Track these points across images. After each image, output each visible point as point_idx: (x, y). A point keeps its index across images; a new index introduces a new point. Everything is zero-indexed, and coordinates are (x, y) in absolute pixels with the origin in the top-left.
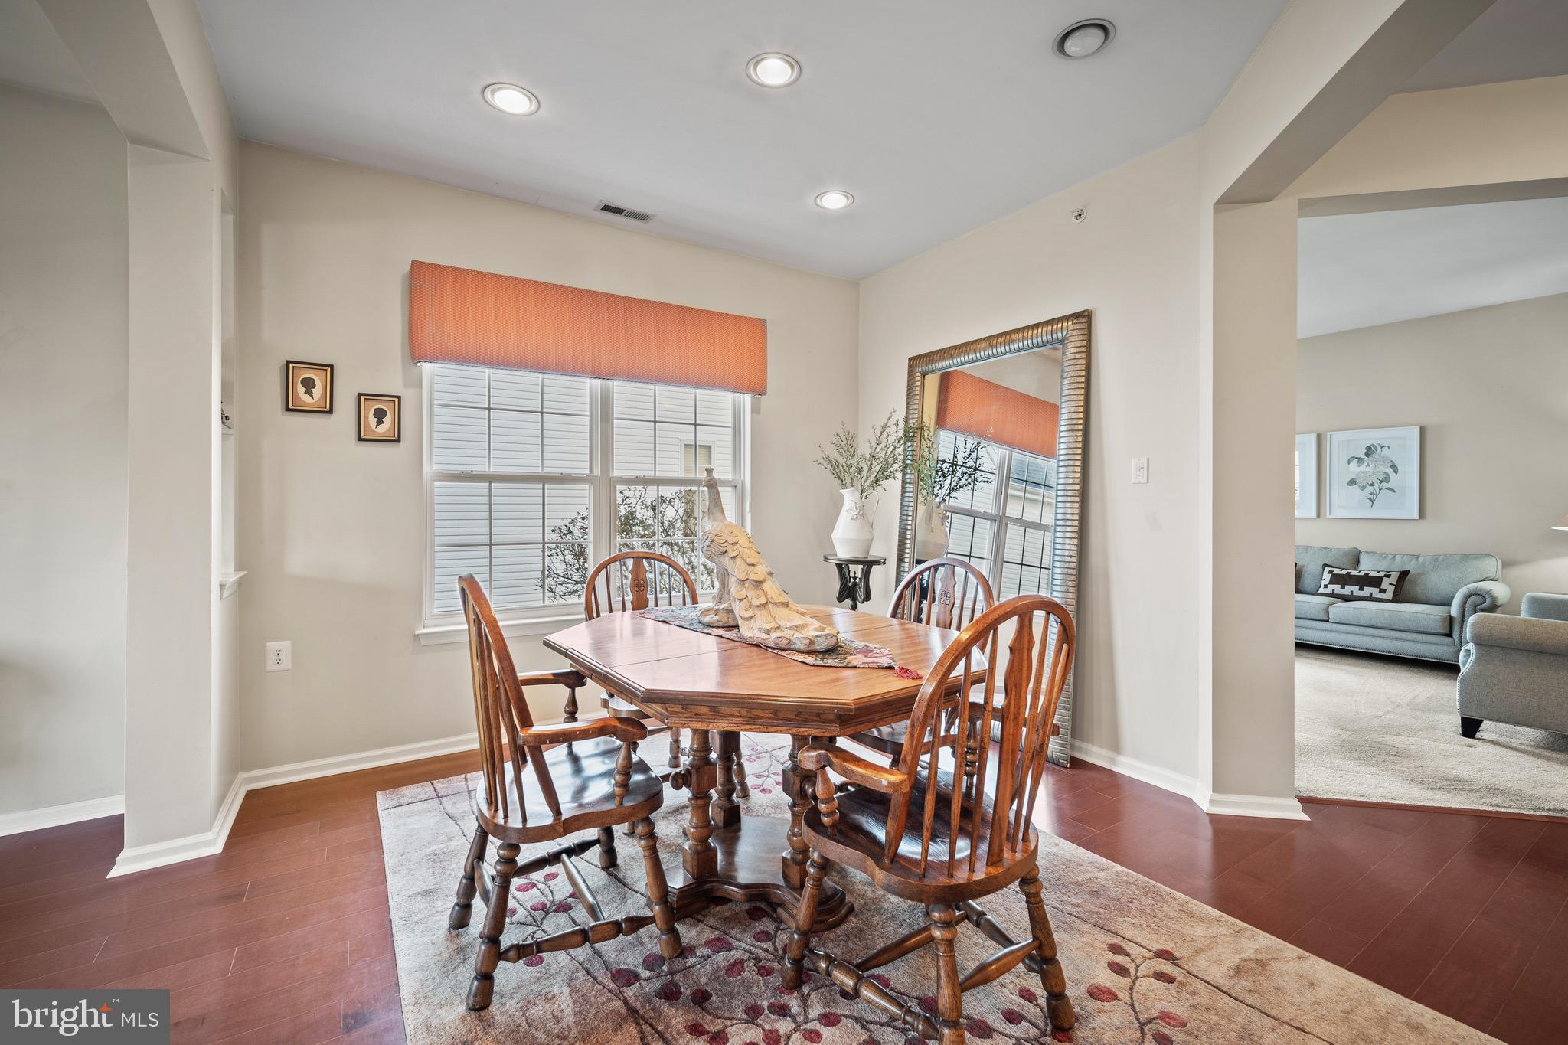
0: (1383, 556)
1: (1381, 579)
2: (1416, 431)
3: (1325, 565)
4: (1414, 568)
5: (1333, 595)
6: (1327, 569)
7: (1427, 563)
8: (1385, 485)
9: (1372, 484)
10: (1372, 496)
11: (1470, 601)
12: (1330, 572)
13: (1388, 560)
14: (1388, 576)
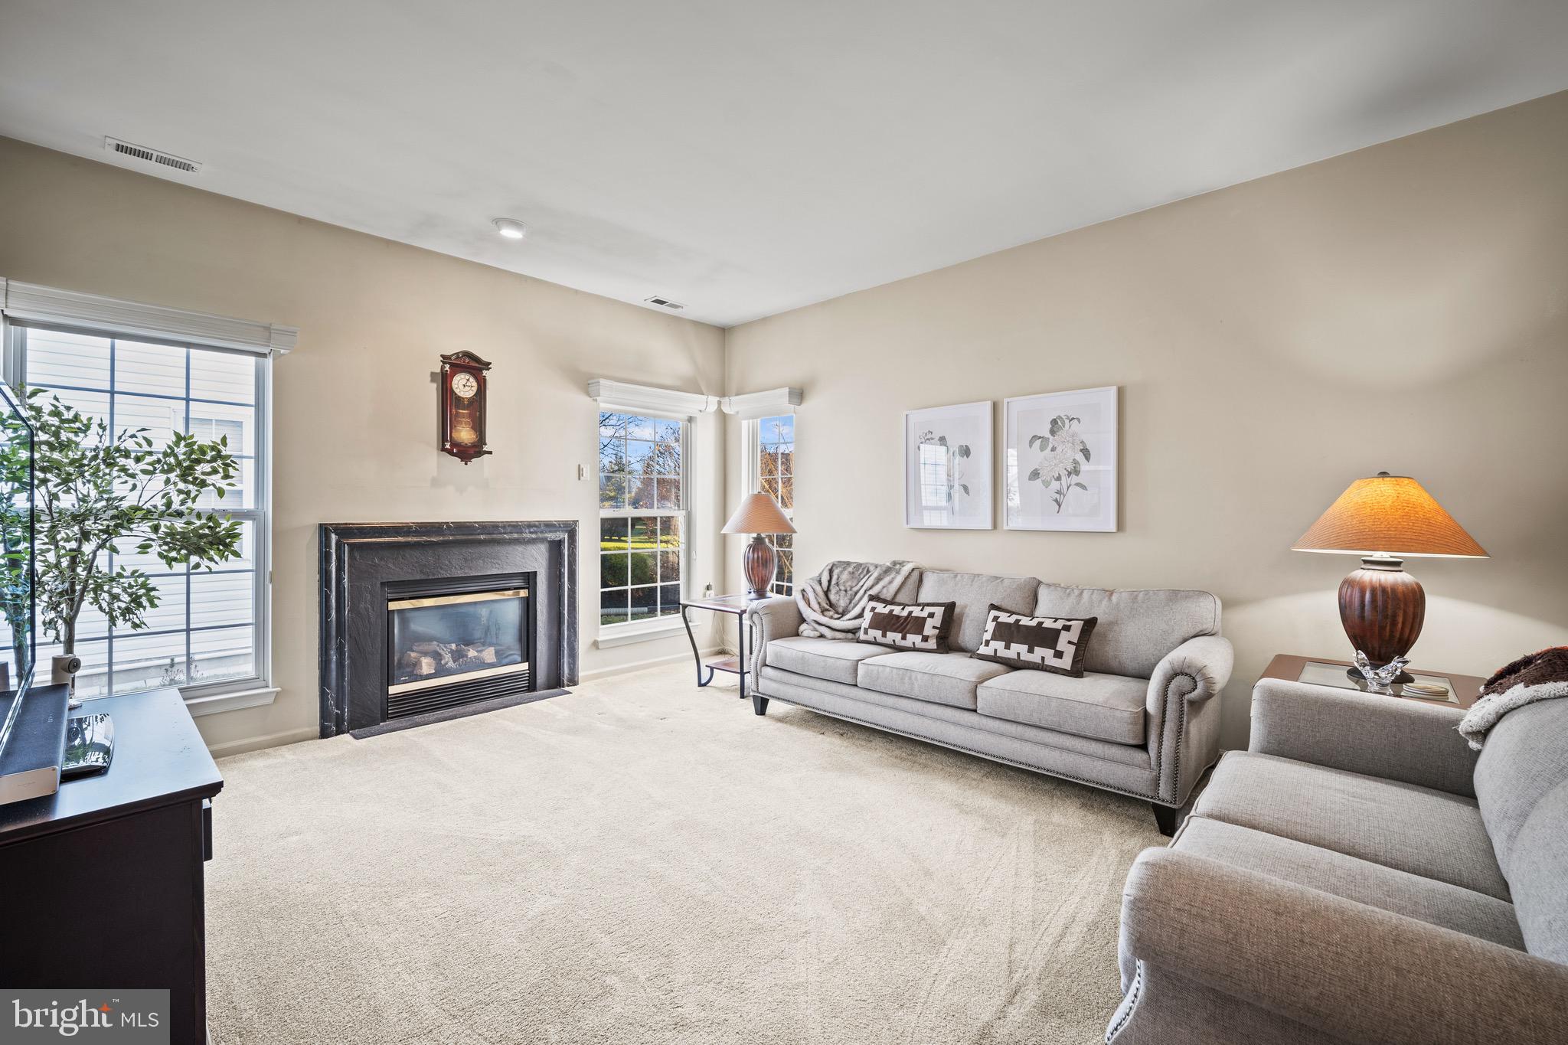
0: (1066, 590)
1: (1056, 633)
2: (1112, 393)
3: (993, 607)
4: (1105, 613)
5: (994, 659)
6: (994, 613)
7: (1122, 605)
8: (1074, 479)
9: (1059, 478)
10: (1058, 496)
11: (1173, 686)
12: (996, 618)
13: (1072, 599)
14: (1067, 628)
